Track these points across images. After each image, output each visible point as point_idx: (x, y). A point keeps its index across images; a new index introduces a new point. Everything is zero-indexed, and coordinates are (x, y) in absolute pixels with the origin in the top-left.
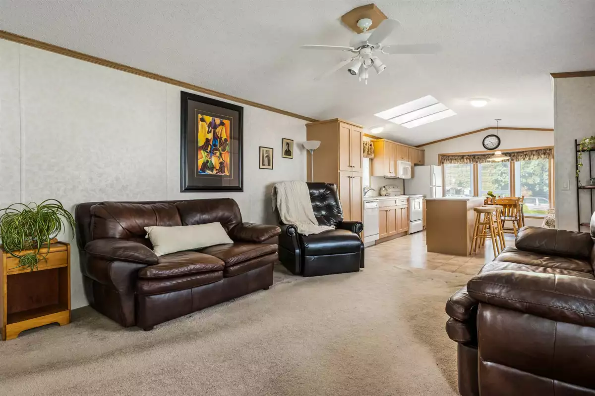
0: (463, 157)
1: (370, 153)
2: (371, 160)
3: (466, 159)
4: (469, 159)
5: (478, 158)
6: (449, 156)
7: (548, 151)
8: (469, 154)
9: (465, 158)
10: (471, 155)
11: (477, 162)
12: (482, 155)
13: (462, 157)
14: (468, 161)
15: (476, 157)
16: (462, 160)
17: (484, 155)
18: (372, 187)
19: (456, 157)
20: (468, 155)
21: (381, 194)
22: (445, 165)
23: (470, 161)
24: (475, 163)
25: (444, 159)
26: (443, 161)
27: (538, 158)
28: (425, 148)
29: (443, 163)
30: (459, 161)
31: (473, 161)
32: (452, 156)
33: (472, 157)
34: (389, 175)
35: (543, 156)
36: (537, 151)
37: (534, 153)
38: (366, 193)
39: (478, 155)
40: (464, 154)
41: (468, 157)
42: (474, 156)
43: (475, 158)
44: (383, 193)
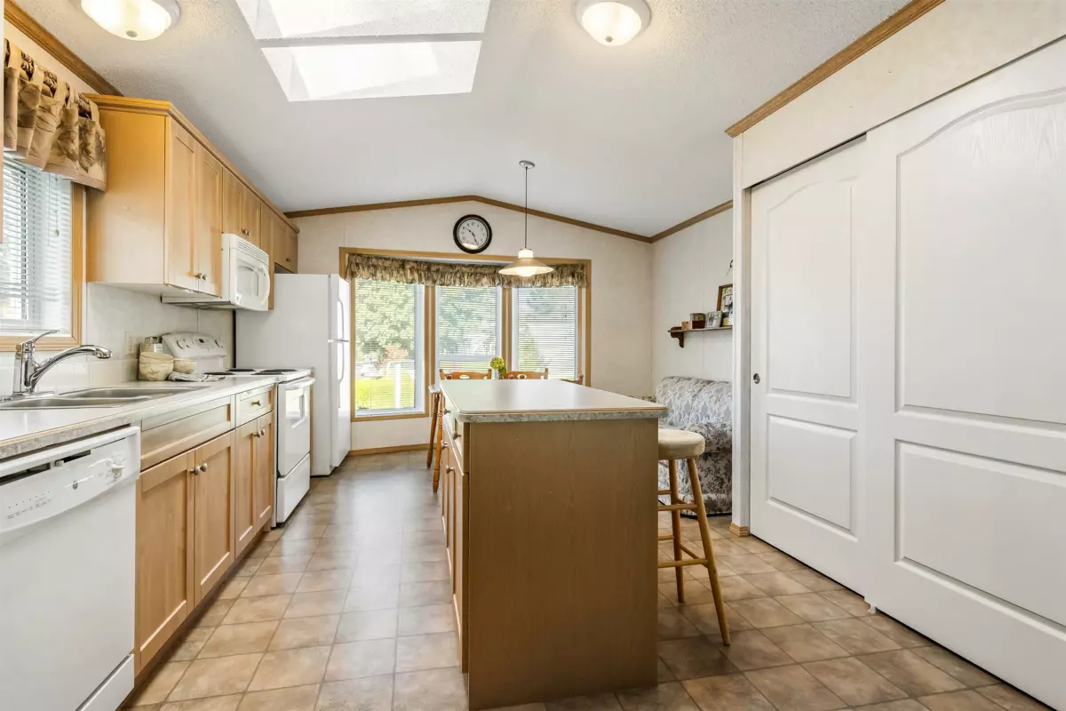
0: (403, 264)
1: (75, 146)
2: (87, 194)
3: (412, 270)
4: (418, 271)
5: (438, 271)
6: (369, 258)
7: (579, 271)
8: (421, 259)
9: (408, 267)
10: (421, 262)
11: (434, 282)
12: (445, 265)
13: (401, 264)
14: (416, 275)
15: (433, 268)
16: (402, 272)
17: (453, 265)
18: (90, 337)
19: (387, 263)
20: (416, 262)
21: (144, 370)
22: (357, 281)
23: (420, 276)
24: (430, 283)
25: (356, 263)
26: (354, 268)
27: (561, 284)
28: (300, 223)
29: (353, 275)
30: (395, 273)
31: (428, 279)
32: (378, 258)
33: (425, 267)
34: (190, 285)
35: (570, 279)
36: (558, 266)
38: (39, 372)
39: (438, 263)
40: (405, 257)
41: (415, 265)
42: (429, 265)
43: (429, 270)
44: (155, 362)
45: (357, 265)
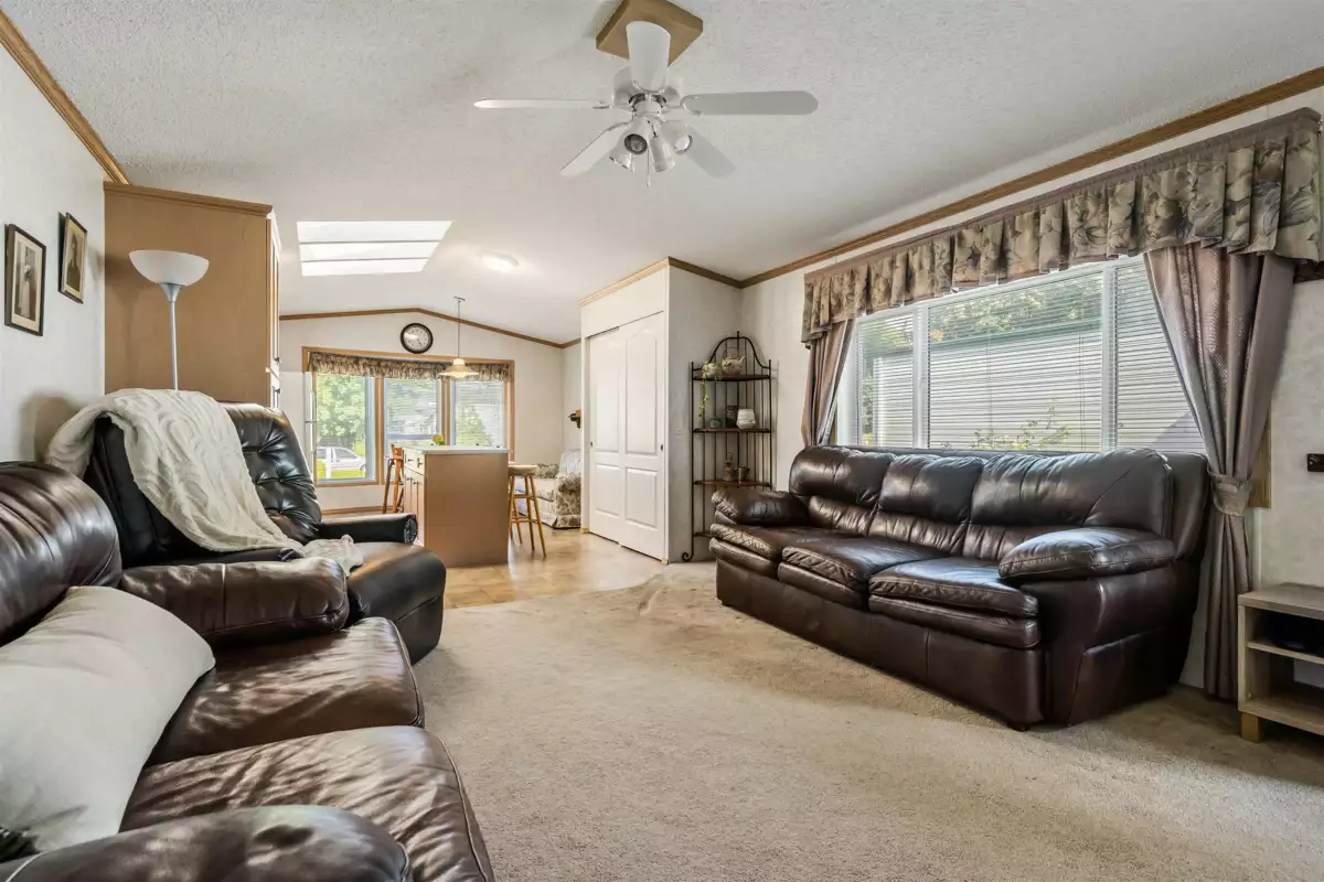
0: (357, 360)
3: (364, 365)
4: (369, 366)
5: (386, 366)
6: (328, 355)
7: (505, 369)
8: (372, 356)
9: (361, 362)
10: (372, 359)
11: (383, 375)
12: (395, 361)
13: (355, 360)
14: (368, 370)
15: (383, 364)
16: (356, 367)
17: (399, 362)
19: (344, 360)
20: (368, 359)
22: (319, 372)
23: (371, 370)
24: (380, 376)
26: (314, 364)
27: (490, 378)
29: (314, 369)
30: (350, 367)
31: (378, 372)
32: (335, 355)
33: (376, 363)
35: (498, 376)
36: (487, 365)
37: (484, 368)
39: (387, 361)
40: (359, 355)
41: (367, 361)
42: (379, 361)
43: (379, 365)
45: (318, 361)
